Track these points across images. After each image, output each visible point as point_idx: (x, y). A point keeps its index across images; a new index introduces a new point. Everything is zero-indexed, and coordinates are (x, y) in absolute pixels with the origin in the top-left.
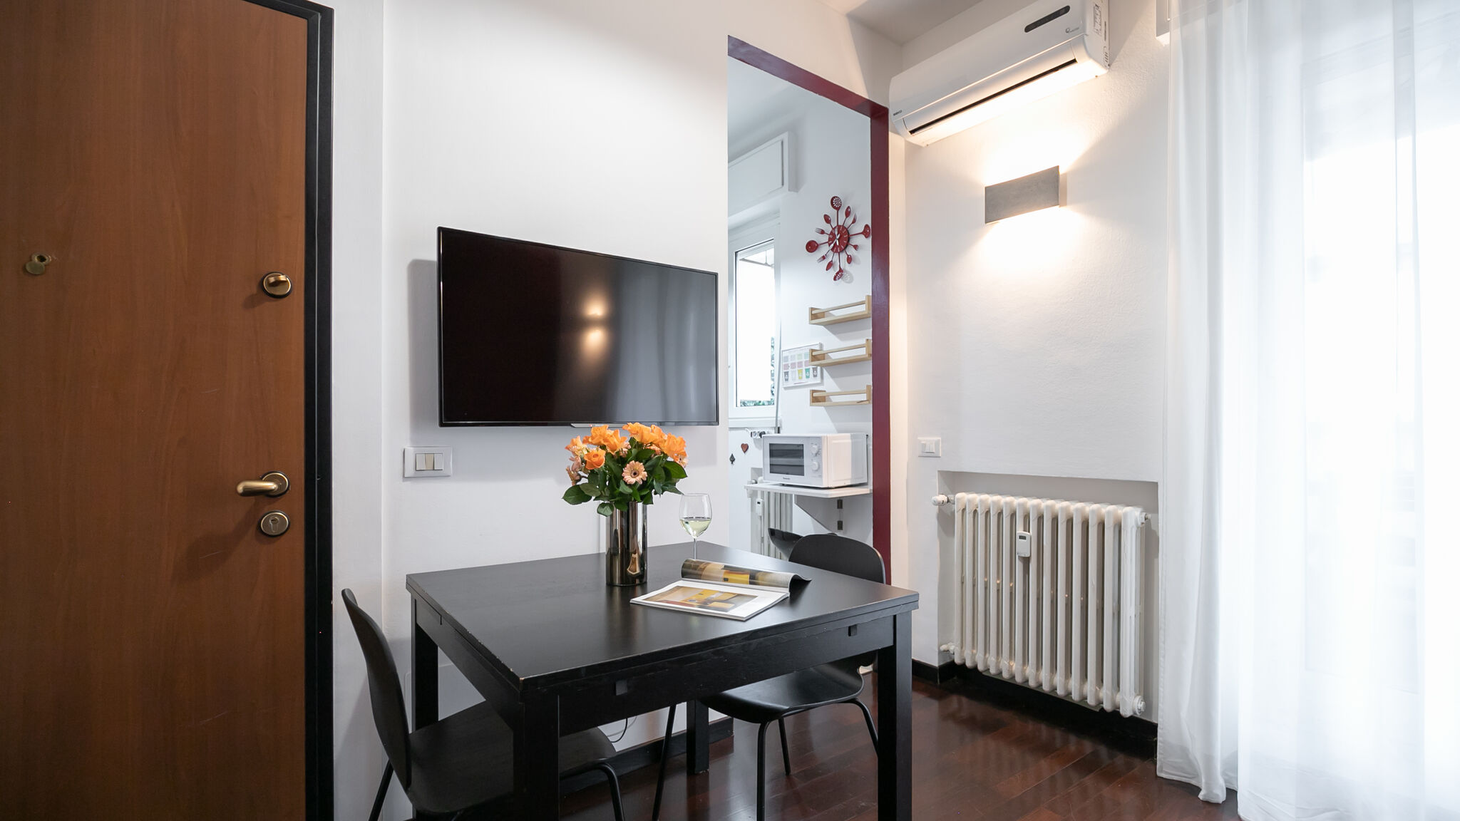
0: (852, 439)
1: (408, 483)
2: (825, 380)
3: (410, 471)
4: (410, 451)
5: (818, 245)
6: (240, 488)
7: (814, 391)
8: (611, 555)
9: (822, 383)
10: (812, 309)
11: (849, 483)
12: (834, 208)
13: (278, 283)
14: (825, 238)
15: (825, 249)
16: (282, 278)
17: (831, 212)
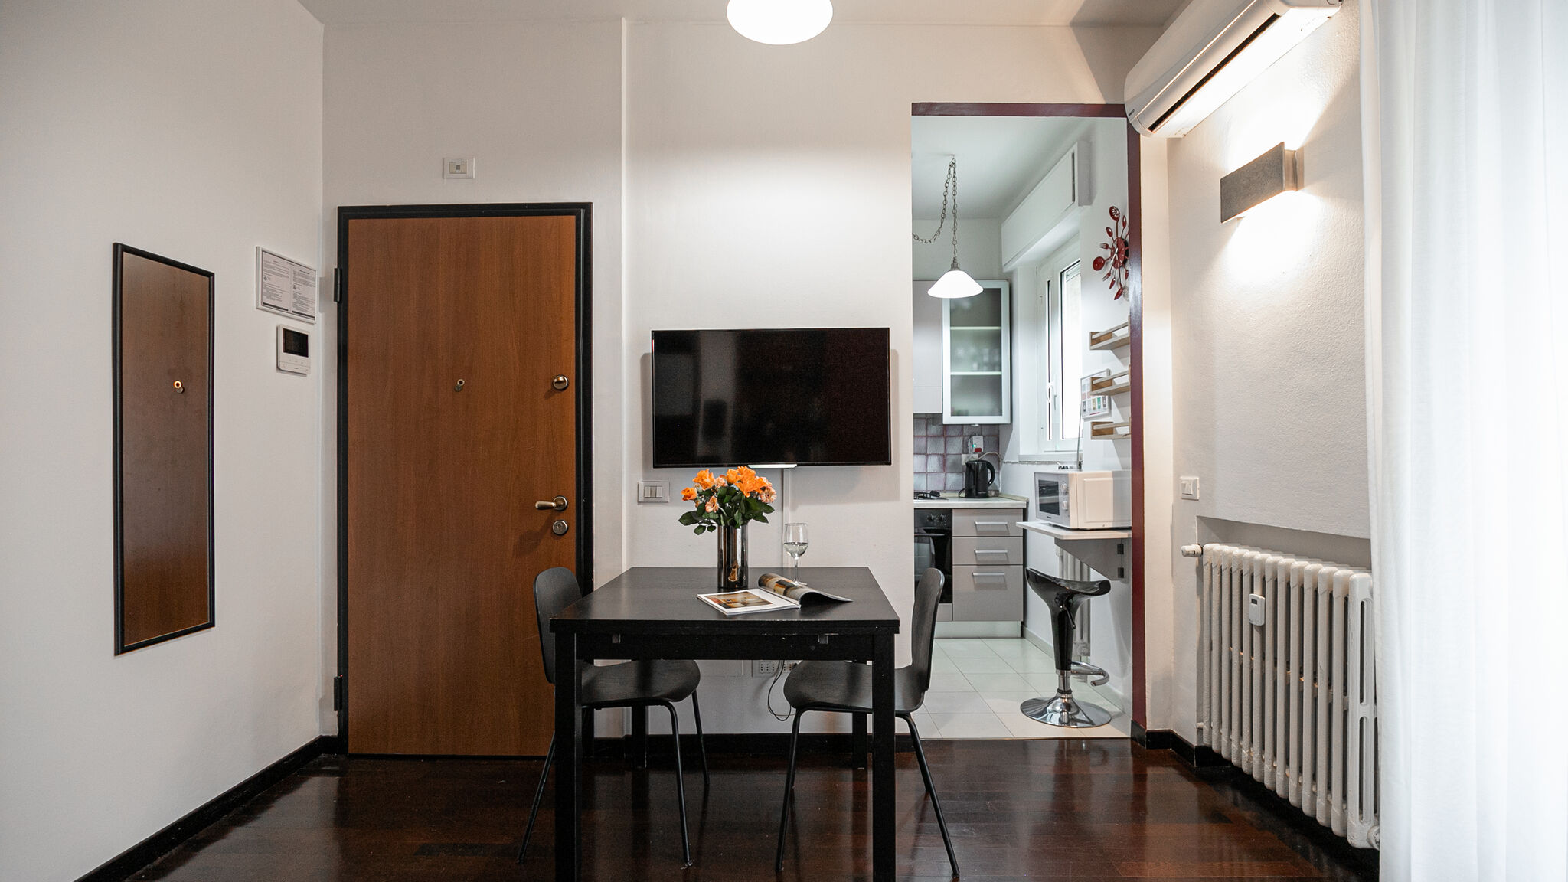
0: (1113, 476)
1: (641, 506)
2: (1113, 410)
3: (641, 499)
4: (642, 483)
5: (1104, 261)
6: (537, 505)
7: (1094, 424)
8: (720, 569)
9: (1110, 414)
10: (1092, 333)
11: (1110, 525)
12: (1114, 218)
13: (559, 382)
14: (1108, 252)
15: (1109, 267)
16: (561, 379)
17: (1112, 224)
